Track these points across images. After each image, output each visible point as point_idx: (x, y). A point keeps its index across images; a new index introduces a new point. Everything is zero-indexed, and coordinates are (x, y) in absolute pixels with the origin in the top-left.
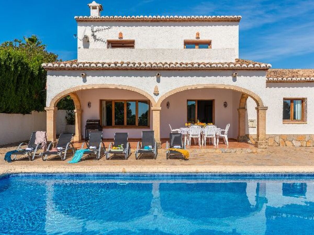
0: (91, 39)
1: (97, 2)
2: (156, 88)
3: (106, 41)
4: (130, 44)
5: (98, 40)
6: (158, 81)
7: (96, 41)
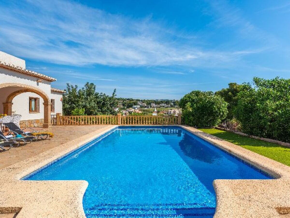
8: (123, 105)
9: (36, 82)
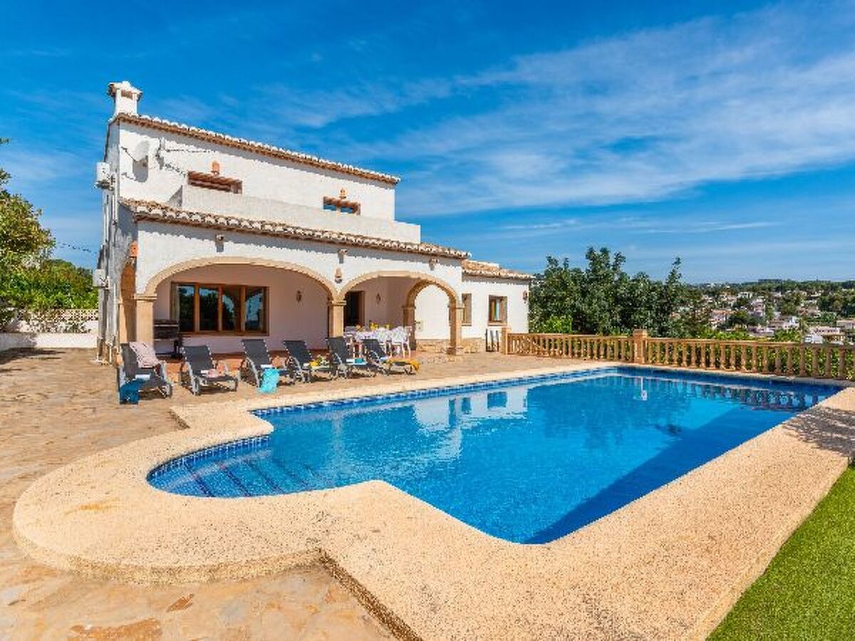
0: (152, 163)
1: (133, 85)
2: (338, 271)
3: (186, 173)
4: (231, 186)
5: (168, 166)
6: (341, 261)
7: (164, 168)
8: (824, 306)
9: (427, 265)
